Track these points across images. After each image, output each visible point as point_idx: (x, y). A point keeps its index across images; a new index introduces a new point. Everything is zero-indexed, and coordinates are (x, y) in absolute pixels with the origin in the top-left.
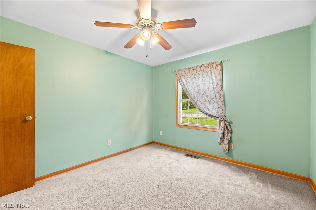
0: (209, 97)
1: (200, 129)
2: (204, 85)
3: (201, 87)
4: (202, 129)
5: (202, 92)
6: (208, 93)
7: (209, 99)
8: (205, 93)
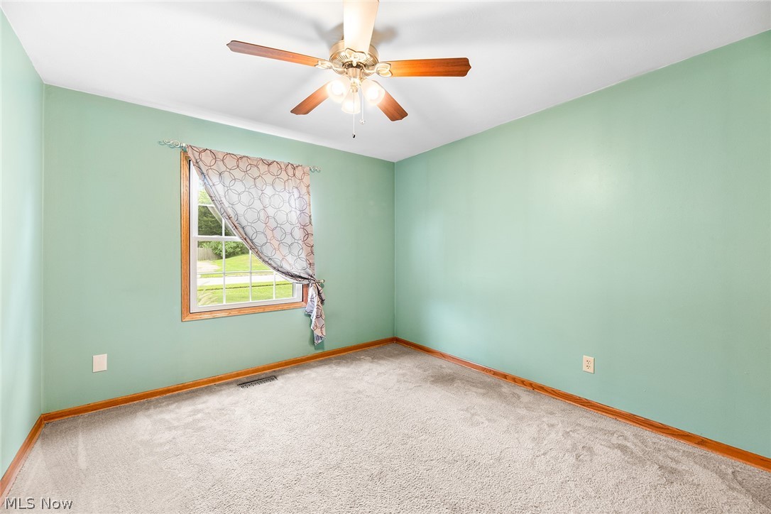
0: (289, 237)
1: (261, 310)
2: (278, 209)
3: (271, 211)
4: (267, 310)
5: (272, 224)
6: (288, 228)
7: (289, 240)
8: (278, 226)
